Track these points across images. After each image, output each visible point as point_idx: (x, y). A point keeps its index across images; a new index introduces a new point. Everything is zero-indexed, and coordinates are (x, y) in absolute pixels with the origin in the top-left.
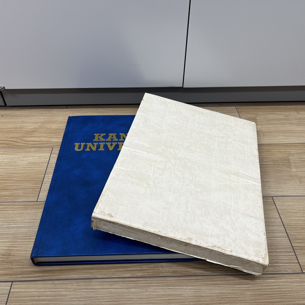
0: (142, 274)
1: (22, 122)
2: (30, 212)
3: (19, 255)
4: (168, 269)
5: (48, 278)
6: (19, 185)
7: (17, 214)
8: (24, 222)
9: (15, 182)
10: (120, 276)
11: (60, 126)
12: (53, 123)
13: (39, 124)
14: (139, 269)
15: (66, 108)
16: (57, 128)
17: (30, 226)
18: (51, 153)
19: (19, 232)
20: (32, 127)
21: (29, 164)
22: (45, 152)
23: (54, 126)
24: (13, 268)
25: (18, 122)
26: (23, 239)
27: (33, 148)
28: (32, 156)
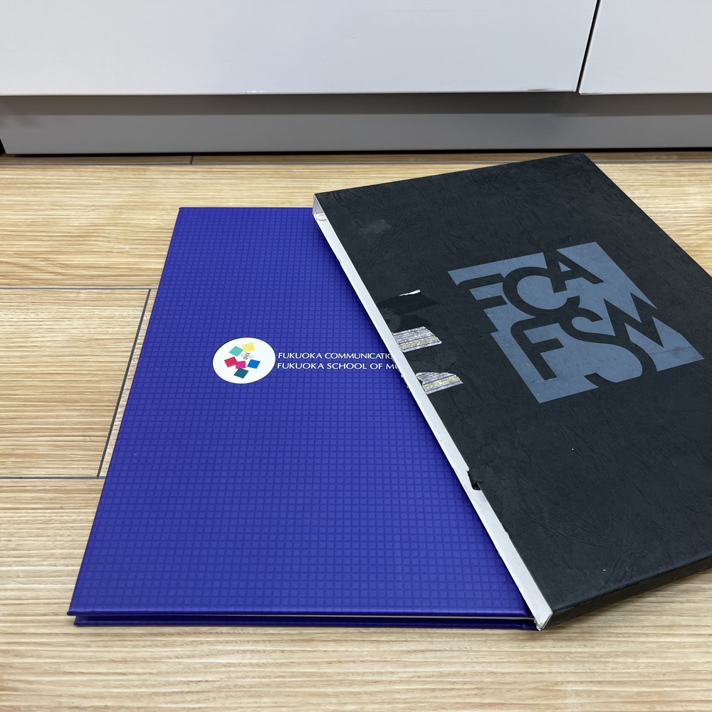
1: (53, 204)
2: (74, 517)
6: (37, 417)
7: (27, 522)
8: (52, 556)
9: (25, 406)
12: (149, 209)
13: (106, 213)
15: (191, 164)
16: (162, 224)
18: (146, 306)
20: (83, 221)
22: (124, 303)
23: (153, 219)
25: (39, 205)
26: (48, 622)
27: (86, 289)
28: (83, 316)
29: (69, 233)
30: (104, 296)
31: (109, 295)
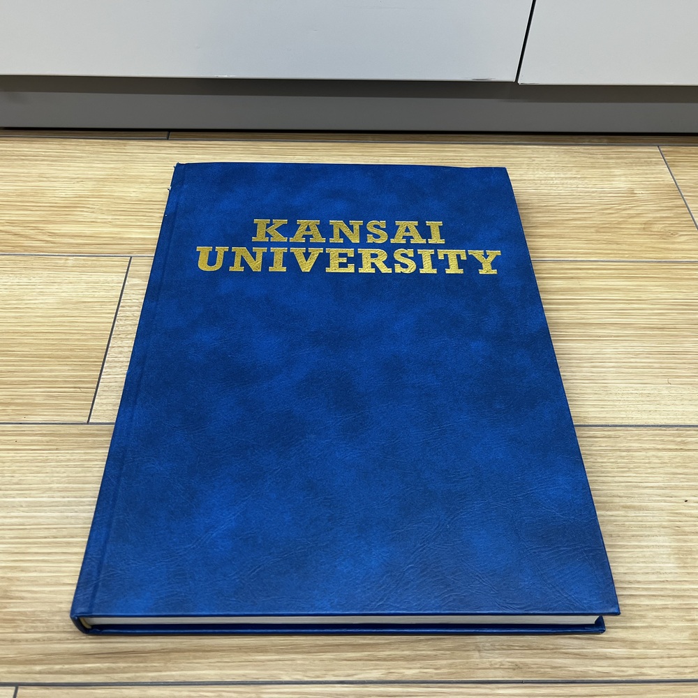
0: (418, 671)
1: (41, 176)
2: (68, 457)
3: (36, 599)
4: (497, 659)
5: (127, 678)
7: (27, 461)
8: (50, 489)
9: (21, 361)
10: (349, 676)
11: (150, 190)
12: (128, 182)
13: (90, 185)
14: (407, 653)
15: (168, 139)
16: (141, 196)
17: (69, 504)
18: (127, 273)
19: (36, 521)
20: (70, 193)
21: (63, 307)
22: (109, 269)
23: (133, 192)
24: (19, 641)
25: (27, 177)
26: (48, 543)
27: (74, 256)
28: (71, 281)
29: (56, 203)
30: (90, 263)
31: (95, 262)
